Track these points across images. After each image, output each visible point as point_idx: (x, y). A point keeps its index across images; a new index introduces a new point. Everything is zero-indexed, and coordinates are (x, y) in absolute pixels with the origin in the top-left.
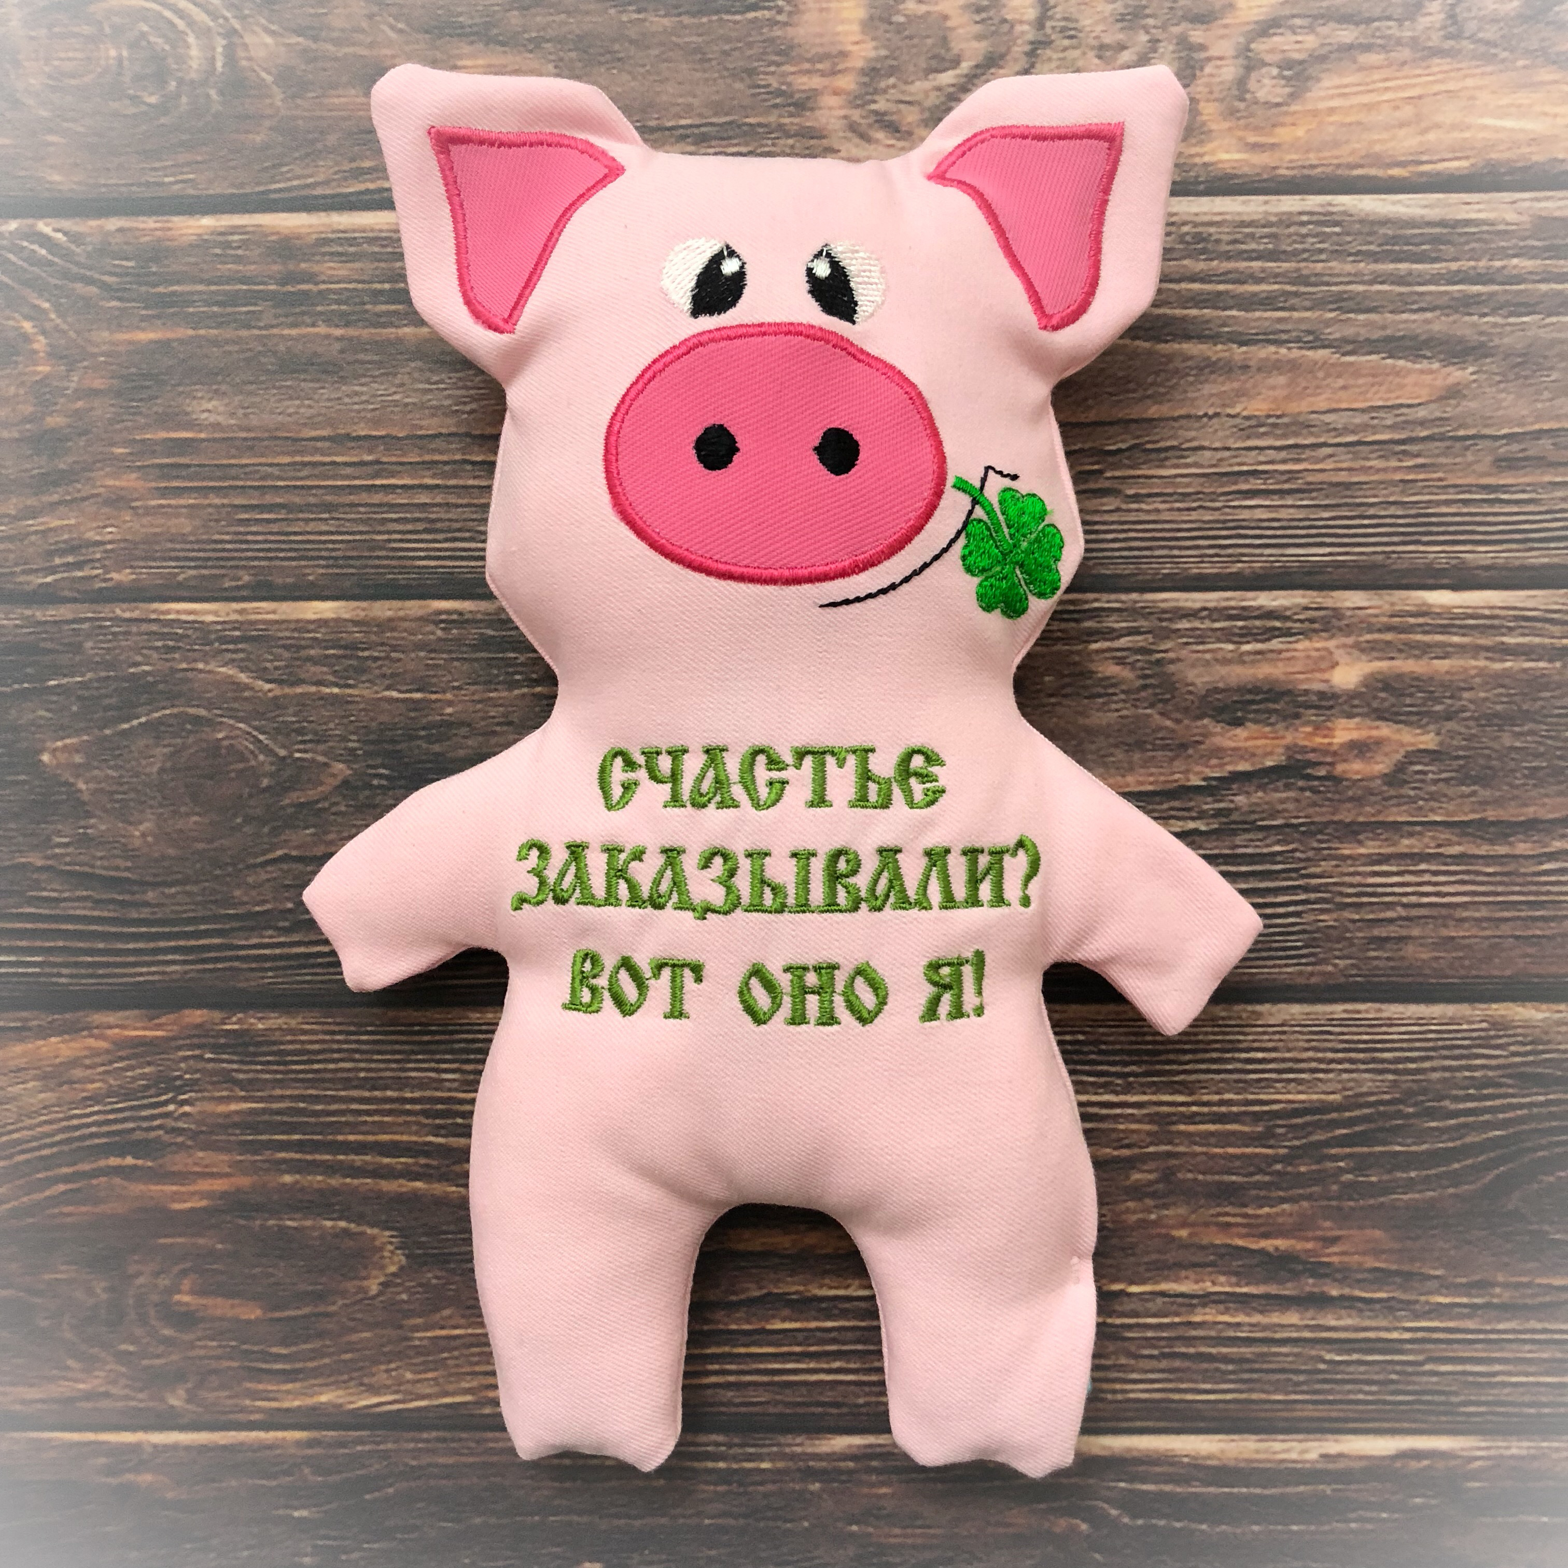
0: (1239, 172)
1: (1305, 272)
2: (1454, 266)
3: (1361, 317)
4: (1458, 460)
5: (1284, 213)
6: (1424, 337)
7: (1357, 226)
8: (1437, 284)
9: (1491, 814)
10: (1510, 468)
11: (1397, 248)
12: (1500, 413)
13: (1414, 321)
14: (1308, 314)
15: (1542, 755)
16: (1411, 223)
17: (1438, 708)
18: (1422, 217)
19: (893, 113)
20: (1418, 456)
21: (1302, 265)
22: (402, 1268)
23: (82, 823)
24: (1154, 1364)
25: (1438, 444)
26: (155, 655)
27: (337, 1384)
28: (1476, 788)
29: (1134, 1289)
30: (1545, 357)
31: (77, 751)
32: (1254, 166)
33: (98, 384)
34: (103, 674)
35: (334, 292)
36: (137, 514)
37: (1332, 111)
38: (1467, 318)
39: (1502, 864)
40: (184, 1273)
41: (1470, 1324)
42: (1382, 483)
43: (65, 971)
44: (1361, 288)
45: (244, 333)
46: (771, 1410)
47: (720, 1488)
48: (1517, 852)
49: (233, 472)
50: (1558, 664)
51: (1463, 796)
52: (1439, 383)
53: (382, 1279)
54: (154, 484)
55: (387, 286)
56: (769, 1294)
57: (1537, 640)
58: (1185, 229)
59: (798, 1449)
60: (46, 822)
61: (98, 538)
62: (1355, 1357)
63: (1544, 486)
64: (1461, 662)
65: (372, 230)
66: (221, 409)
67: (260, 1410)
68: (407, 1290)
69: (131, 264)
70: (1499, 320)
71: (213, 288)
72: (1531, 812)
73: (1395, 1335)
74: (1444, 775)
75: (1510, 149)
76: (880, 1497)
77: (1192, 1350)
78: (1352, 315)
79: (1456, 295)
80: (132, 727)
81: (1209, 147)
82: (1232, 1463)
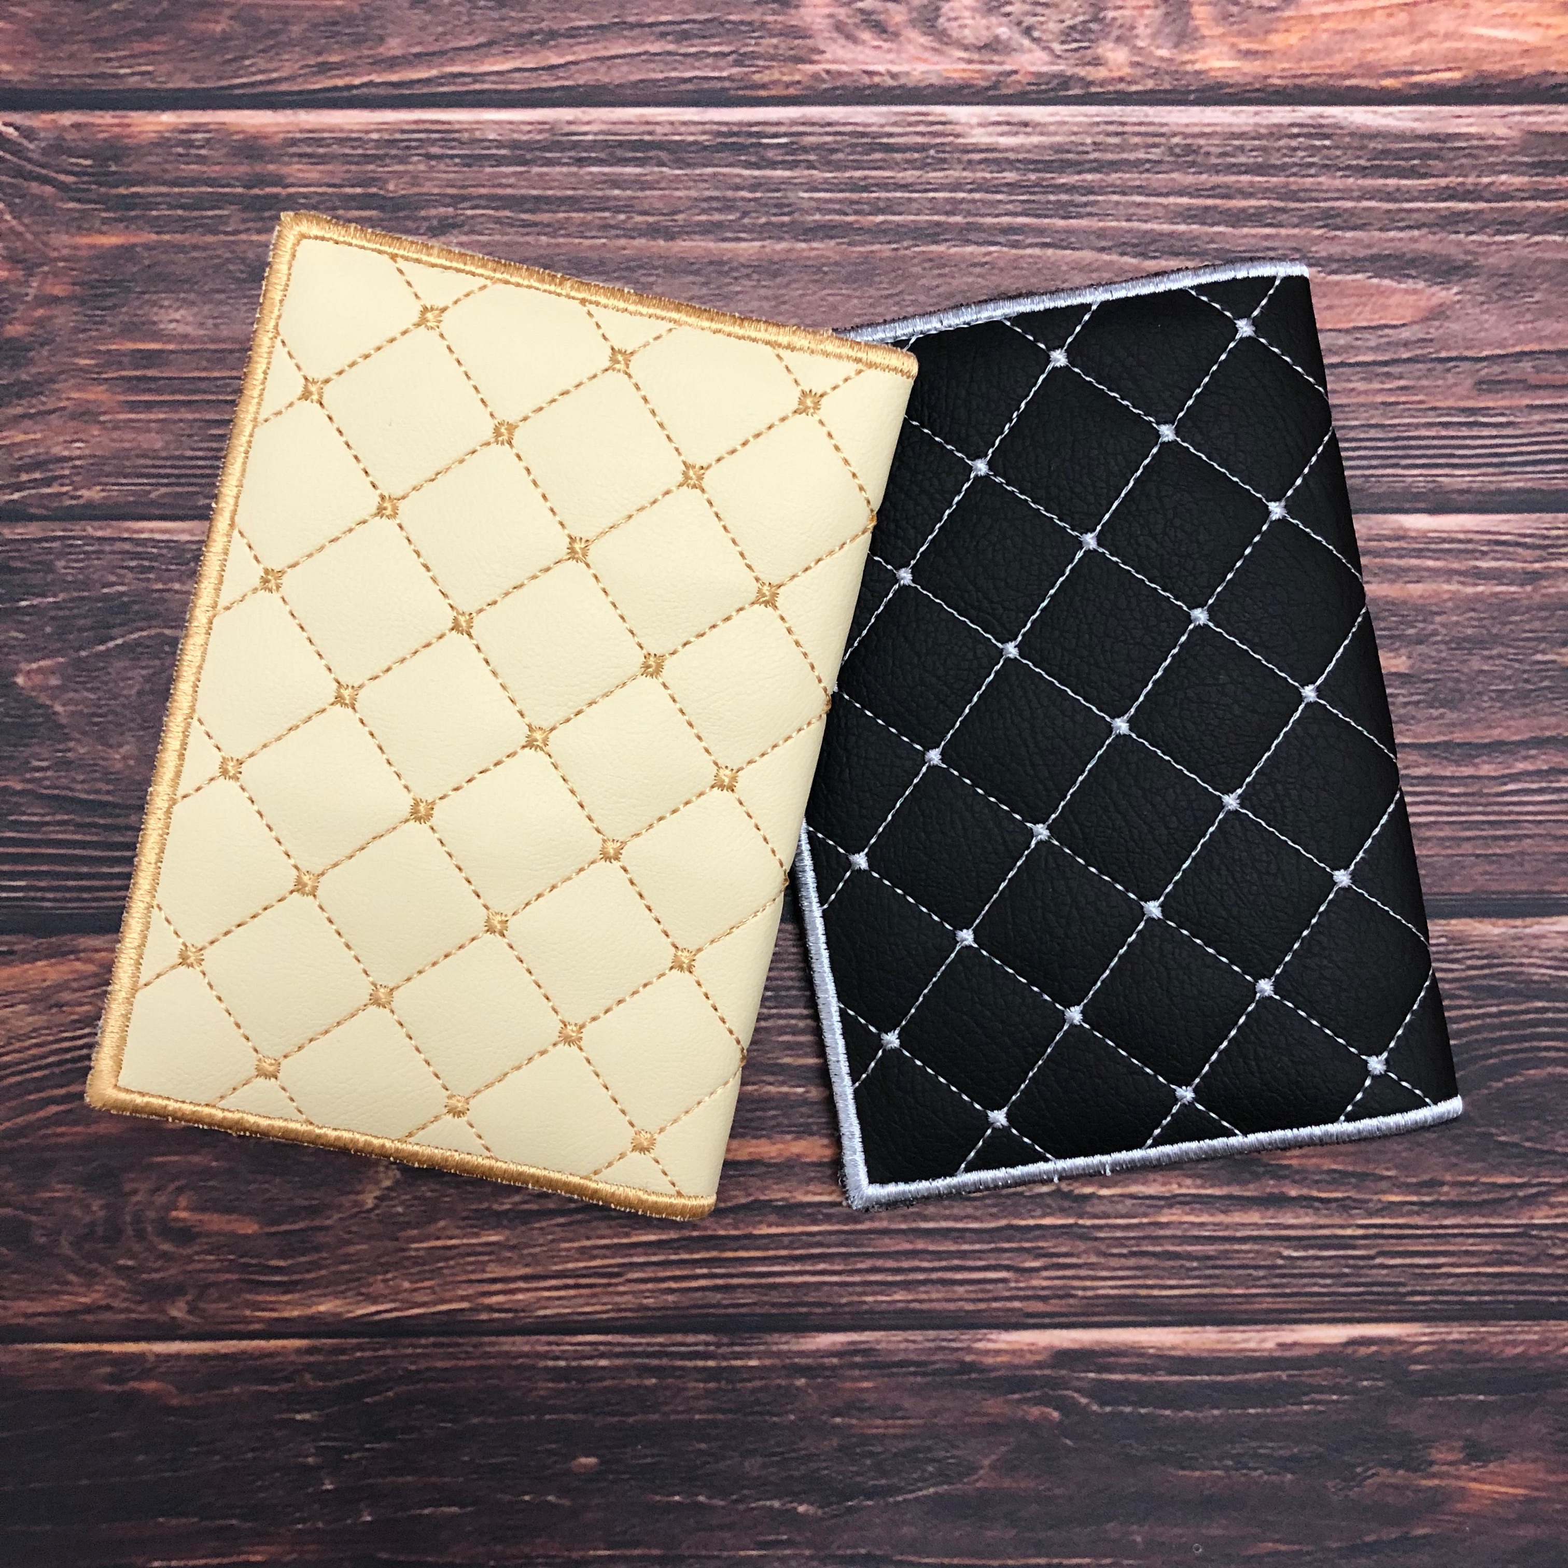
0: (1231, 81)
1: (1294, 187)
2: (1443, 182)
3: (1349, 234)
4: (1440, 382)
5: (1275, 125)
6: (1409, 256)
7: (1347, 139)
8: (1425, 200)
9: (1459, 736)
10: (1489, 391)
11: (1385, 163)
12: (1483, 334)
13: (1400, 240)
14: (1296, 231)
15: (1509, 678)
16: (1400, 136)
17: (1411, 631)
18: (1413, 130)
19: (881, 13)
20: (1401, 378)
21: (1292, 179)
22: (397, 1183)
23: (61, 747)
24: (1123, 1262)
25: (1420, 366)
26: (130, 575)
27: (337, 1295)
28: (1442, 710)
29: (1104, 1192)
30: (1528, 277)
31: (53, 673)
32: (1245, 74)
33: (58, 291)
34: (76, 594)
35: (305, 196)
36: (105, 429)
37: (1325, 16)
38: (1453, 236)
39: (1465, 785)
40: (180, 1190)
41: (1419, 1221)
42: (1363, 405)
43: (50, 895)
44: (1349, 204)
45: (210, 239)
46: (758, 1310)
47: (712, 1385)
48: (1481, 773)
49: (203, 385)
50: (1529, 588)
51: (1431, 718)
52: (1422, 303)
53: (377, 1193)
54: (122, 398)
55: (359, 190)
56: (756, 1201)
57: (1509, 564)
58: (1176, 140)
59: (785, 1347)
60: (26, 745)
61: (66, 453)
62: (1311, 1252)
63: (1519, 409)
64: (1434, 586)
65: (342, 131)
66: (190, 319)
67: (260, 1320)
68: (402, 1203)
69: (88, 162)
70: (1485, 238)
71: (176, 190)
72: (1497, 733)
73: (1349, 1232)
74: (1416, 698)
75: (1501, 61)
76: (862, 1390)
77: (1158, 1249)
78: (1339, 233)
79: (1444, 213)
80: (108, 650)
81: (1202, 53)
82: (1194, 1354)
